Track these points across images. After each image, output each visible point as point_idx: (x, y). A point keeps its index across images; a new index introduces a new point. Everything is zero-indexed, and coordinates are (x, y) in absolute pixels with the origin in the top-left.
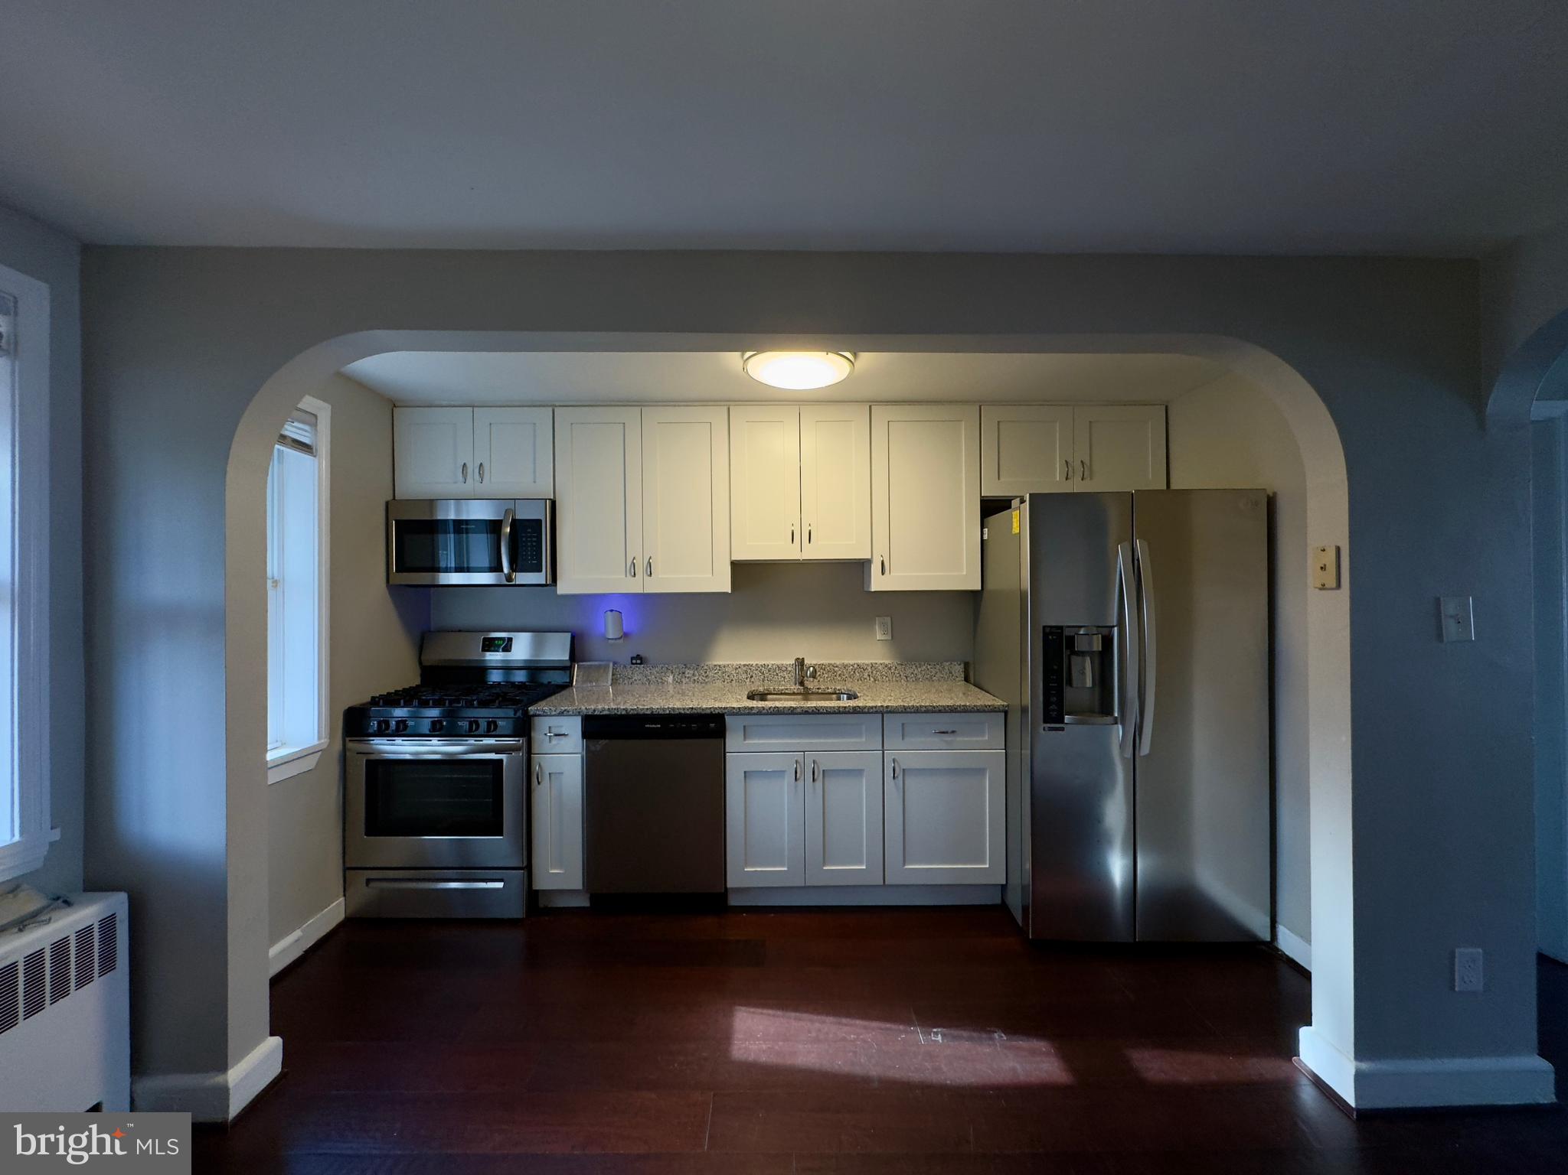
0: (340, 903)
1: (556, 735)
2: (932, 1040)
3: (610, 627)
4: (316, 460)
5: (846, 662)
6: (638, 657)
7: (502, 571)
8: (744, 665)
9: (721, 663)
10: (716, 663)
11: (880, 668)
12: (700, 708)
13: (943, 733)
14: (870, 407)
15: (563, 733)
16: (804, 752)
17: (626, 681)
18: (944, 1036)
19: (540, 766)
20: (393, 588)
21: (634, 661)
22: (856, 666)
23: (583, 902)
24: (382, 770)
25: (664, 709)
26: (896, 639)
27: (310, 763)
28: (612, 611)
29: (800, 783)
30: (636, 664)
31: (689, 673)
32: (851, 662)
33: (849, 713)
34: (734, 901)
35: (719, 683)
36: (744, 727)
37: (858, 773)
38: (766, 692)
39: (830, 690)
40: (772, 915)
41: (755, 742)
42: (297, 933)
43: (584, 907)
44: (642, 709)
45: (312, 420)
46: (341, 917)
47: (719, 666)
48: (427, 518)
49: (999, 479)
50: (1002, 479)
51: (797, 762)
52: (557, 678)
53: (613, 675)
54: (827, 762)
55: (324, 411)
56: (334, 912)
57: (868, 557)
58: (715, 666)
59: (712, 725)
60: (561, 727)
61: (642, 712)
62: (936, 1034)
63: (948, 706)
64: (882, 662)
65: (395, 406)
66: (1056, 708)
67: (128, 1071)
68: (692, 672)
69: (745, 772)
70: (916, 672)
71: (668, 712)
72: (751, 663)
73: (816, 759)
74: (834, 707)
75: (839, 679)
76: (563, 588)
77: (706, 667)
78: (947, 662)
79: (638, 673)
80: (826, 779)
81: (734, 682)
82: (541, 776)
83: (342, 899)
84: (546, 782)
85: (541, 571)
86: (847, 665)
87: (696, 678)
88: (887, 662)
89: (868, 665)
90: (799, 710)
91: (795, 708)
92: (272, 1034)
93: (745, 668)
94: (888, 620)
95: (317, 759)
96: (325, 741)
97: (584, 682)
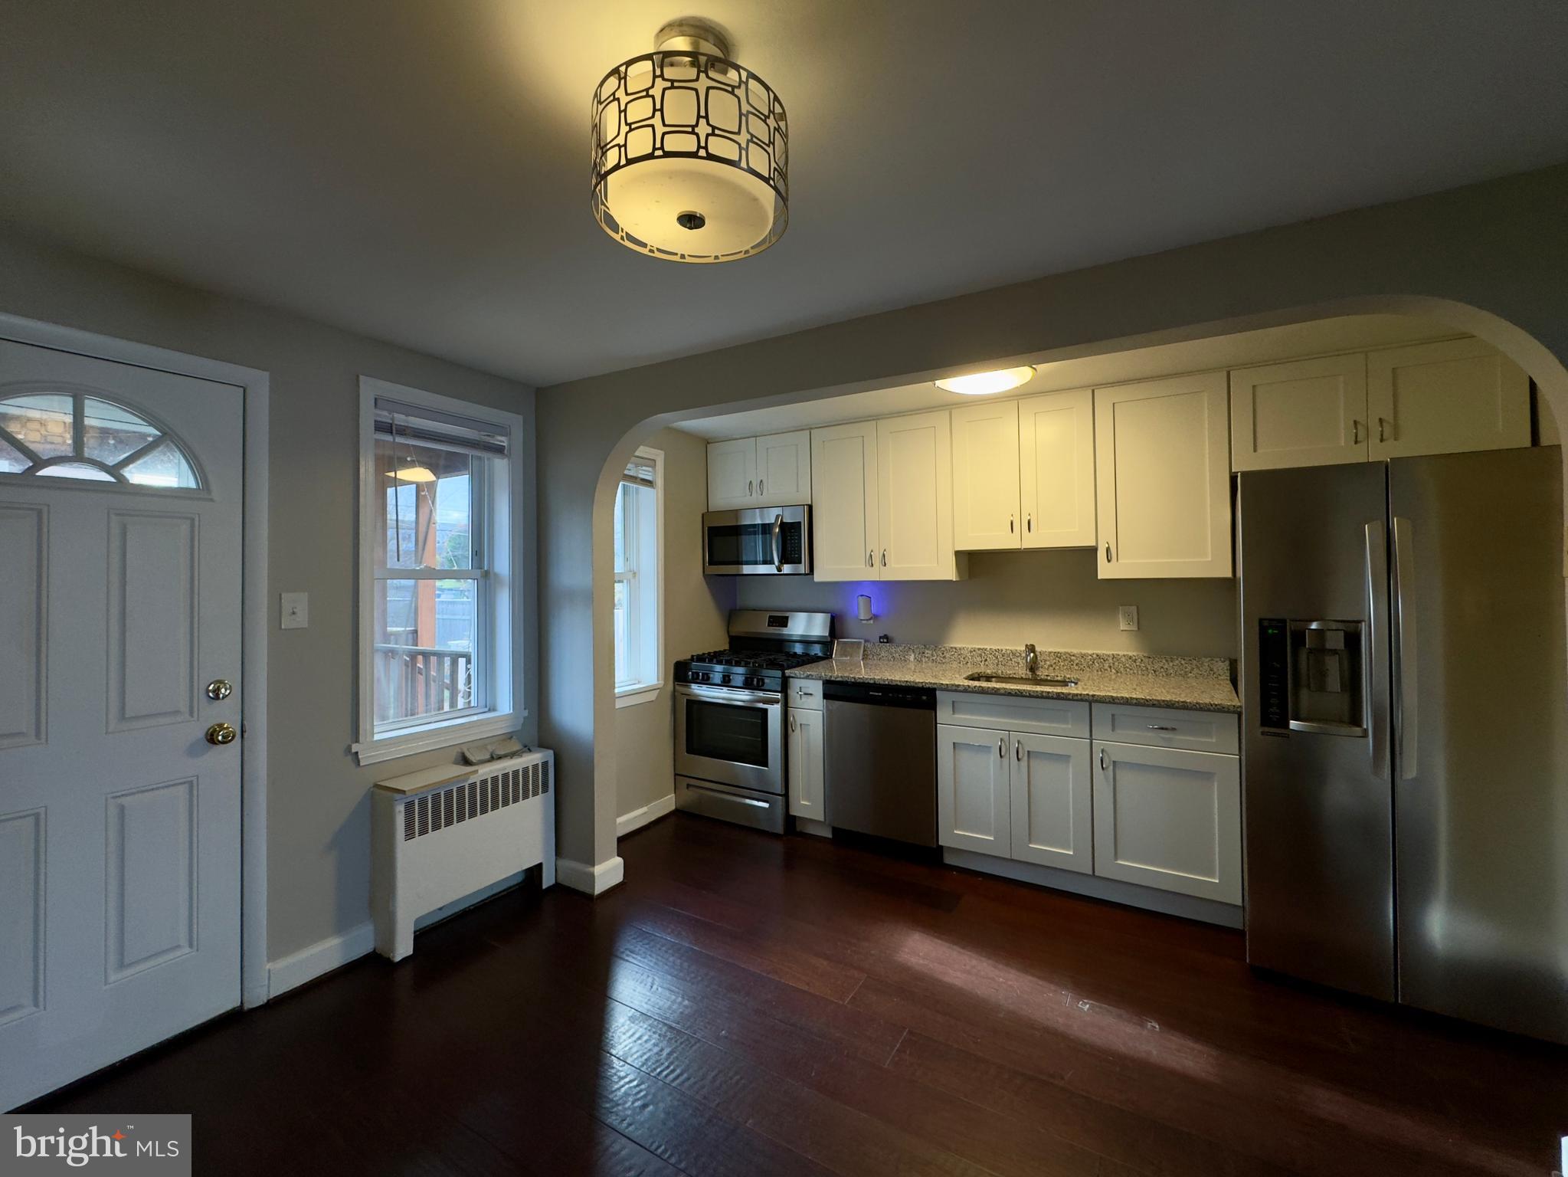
0: (672, 797)
1: (805, 694)
2: (1077, 1007)
3: (861, 610)
4: (655, 490)
5: (1084, 652)
6: (886, 637)
7: (774, 564)
8: (979, 649)
9: (958, 646)
10: (952, 646)
11: (1123, 659)
12: (913, 682)
13: (1162, 729)
14: (1093, 391)
15: (810, 692)
16: (1009, 731)
17: (875, 657)
18: (1092, 1007)
19: (793, 717)
20: (706, 576)
21: (882, 640)
22: (1095, 656)
23: (827, 834)
24: (696, 707)
25: (884, 680)
26: (1142, 629)
27: (652, 696)
28: (862, 595)
29: (1005, 761)
30: (883, 642)
31: (928, 653)
32: (1090, 652)
33: (1052, 698)
34: (949, 860)
35: (955, 665)
36: (953, 702)
37: (1064, 758)
38: (994, 675)
39: (1059, 678)
40: (980, 879)
41: (961, 717)
42: (644, 809)
43: (825, 838)
44: (867, 679)
45: (652, 463)
46: (673, 808)
47: (956, 648)
48: (735, 524)
49: (1255, 451)
50: (1260, 451)
51: (1001, 740)
52: (817, 650)
53: (864, 651)
54: (1032, 743)
55: (659, 456)
56: (667, 803)
57: (1093, 544)
58: (952, 648)
59: (924, 698)
60: (808, 687)
61: (866, 682)
62: (1086, 1004)
63: (1164, 701)
64: (1125, 653)
65: (708, 443)
66: (1278, 711)
67: (554, 854)
68: (930, 652)
69: (954, 743)
70: (1166, 667)
71: (887, 683)
72: (986, 647)
73: (1021, 740)
74: (1037, 692)
75: (1077, 668)
76: (819, 576)
77: (943, 649)
78: (1206, 658)
79: (885, 650)
80: (1031, 761)
81: (969, 664)
82: (795, 724)
83: (674, 795)
84: (798, 730)
85: (800, 563)
86: (1085, 655)
87: (934, 658)
88: (1130, 654)
89: (1109, 656)
90: (1002, 691)
91: (998, 689)
92: (618, 856)
93: (979, 652)
94: (1134, 608)
95: (656, 695)
96: (662, 682)
97: (842, 656)
